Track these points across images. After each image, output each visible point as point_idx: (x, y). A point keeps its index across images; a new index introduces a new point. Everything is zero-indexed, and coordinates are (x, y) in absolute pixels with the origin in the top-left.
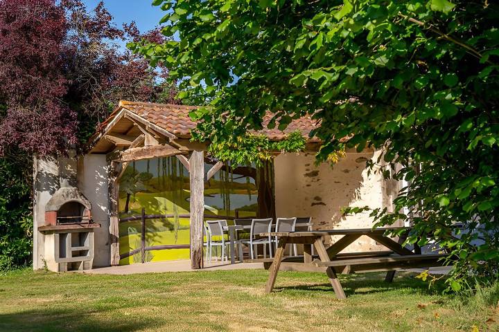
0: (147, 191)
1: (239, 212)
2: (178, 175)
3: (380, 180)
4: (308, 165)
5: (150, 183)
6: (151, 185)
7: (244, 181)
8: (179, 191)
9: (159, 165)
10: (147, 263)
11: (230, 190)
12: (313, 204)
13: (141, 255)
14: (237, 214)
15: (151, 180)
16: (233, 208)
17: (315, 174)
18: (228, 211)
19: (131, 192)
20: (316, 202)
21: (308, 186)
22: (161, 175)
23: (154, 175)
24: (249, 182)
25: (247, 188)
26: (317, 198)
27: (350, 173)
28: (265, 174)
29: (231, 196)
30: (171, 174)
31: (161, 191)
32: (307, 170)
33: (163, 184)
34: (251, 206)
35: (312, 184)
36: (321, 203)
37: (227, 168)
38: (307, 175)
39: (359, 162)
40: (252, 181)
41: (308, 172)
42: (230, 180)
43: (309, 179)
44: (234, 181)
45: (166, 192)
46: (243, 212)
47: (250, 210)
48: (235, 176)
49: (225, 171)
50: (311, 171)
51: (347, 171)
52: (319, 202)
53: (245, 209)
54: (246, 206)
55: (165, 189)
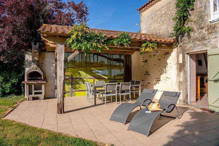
0: (74, 68)
1: (116, 77)
2: (88, 61)
3: (176, 64)
4: (144, 57)
5: (75, 64)
6: (75, 65)
7: (118, 64)
8: (88, 68)
9: (79, 57)
10: (73, 97)
11: (112, 68)
12: (145, 74)
13: (70, 94)
14: (115, 77)
15: (75, 63)
16: (113, 75)
17: (146, 61)
18: (111, 76)
19: (66, 68)
20: (146, 73)
21: (143, 66)
22: (80, 61)
23: (77, 61)
24: (120, 65)
25: (119, 67)
26: (147, 72)
27: (161, 60)
28: (128, 62)
29: (112, 70)
30: (85, 61)
31: (80, 68)
32: (143, 60)
33: (81, 65)
34: (121, 74)
35: (145, 66)
36: (148, 74)
37: (111, 59)
38: (143, 62)
39: (165, 55)
40: (122, 64)
41: (143, 61)
42: (112, 64)
43: (144, 63)
44: (114, 64)
45: (82, 68)
46: (117, 77)
47: (121, 76)
48: (114, 62)
49: (110, 60)
50: (144, 60)
51: (159, 60)
52: (147, 73)
53: (118, 75)
54: (119, 74)
55: (82, 67)
